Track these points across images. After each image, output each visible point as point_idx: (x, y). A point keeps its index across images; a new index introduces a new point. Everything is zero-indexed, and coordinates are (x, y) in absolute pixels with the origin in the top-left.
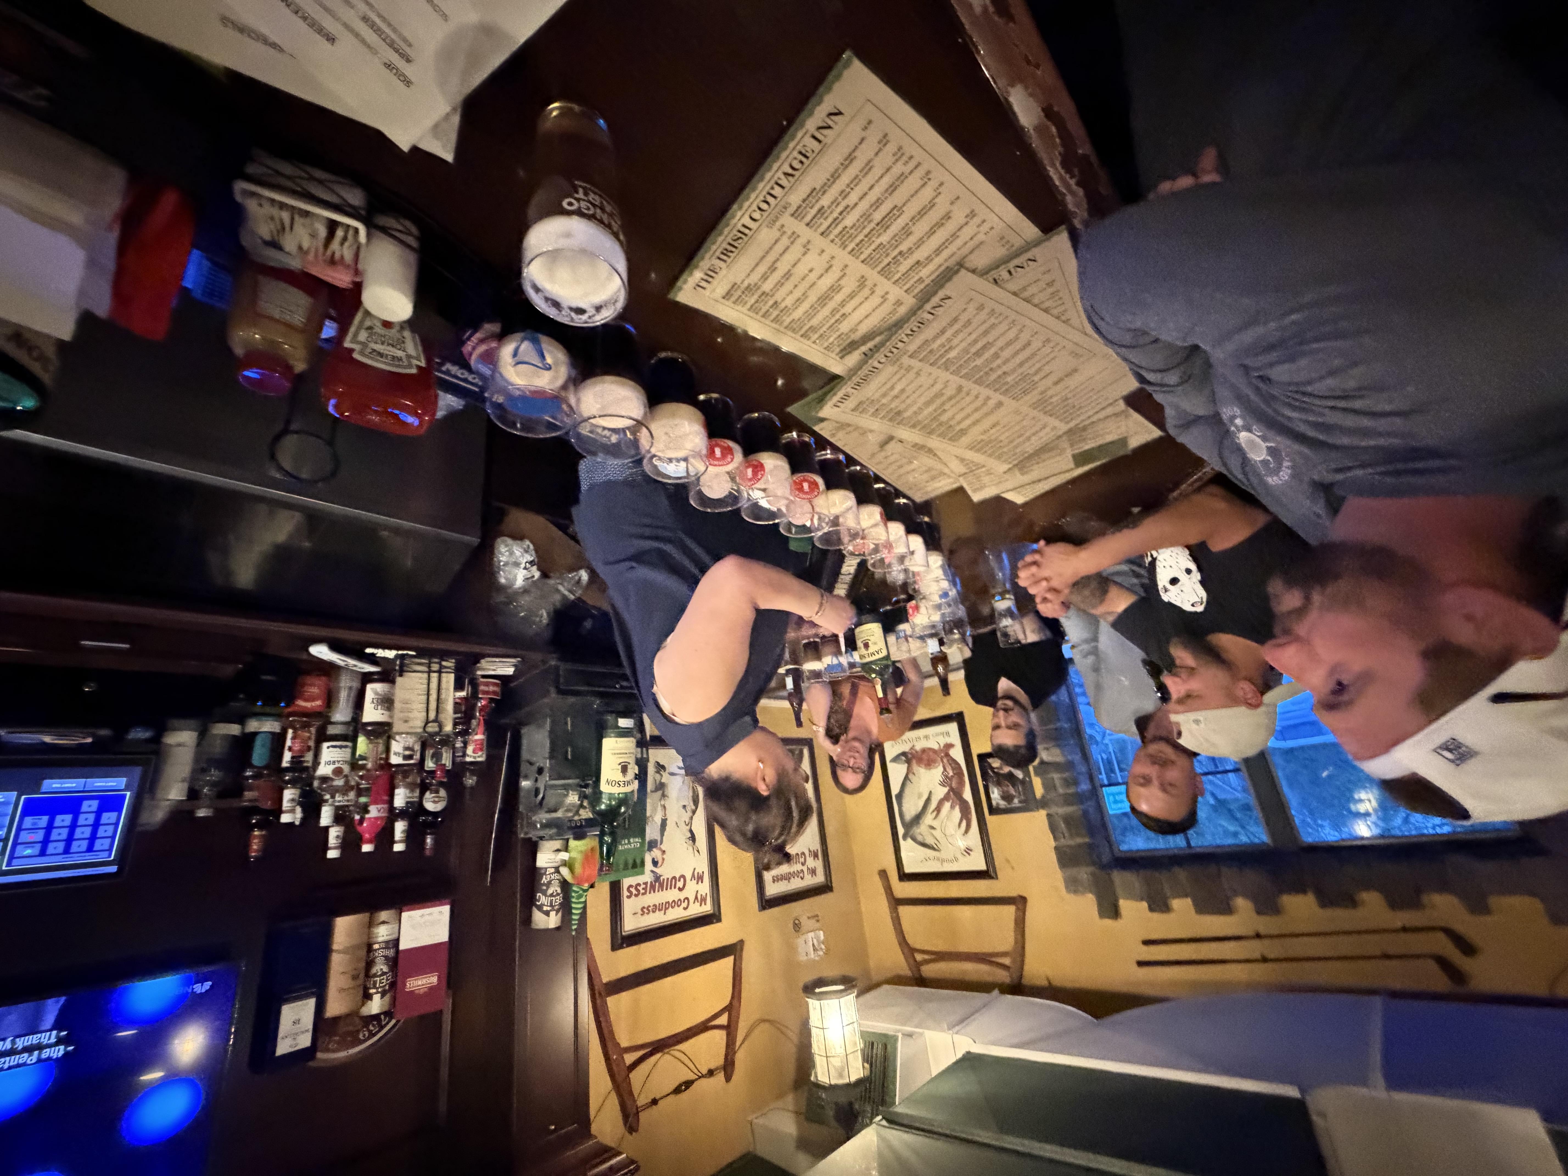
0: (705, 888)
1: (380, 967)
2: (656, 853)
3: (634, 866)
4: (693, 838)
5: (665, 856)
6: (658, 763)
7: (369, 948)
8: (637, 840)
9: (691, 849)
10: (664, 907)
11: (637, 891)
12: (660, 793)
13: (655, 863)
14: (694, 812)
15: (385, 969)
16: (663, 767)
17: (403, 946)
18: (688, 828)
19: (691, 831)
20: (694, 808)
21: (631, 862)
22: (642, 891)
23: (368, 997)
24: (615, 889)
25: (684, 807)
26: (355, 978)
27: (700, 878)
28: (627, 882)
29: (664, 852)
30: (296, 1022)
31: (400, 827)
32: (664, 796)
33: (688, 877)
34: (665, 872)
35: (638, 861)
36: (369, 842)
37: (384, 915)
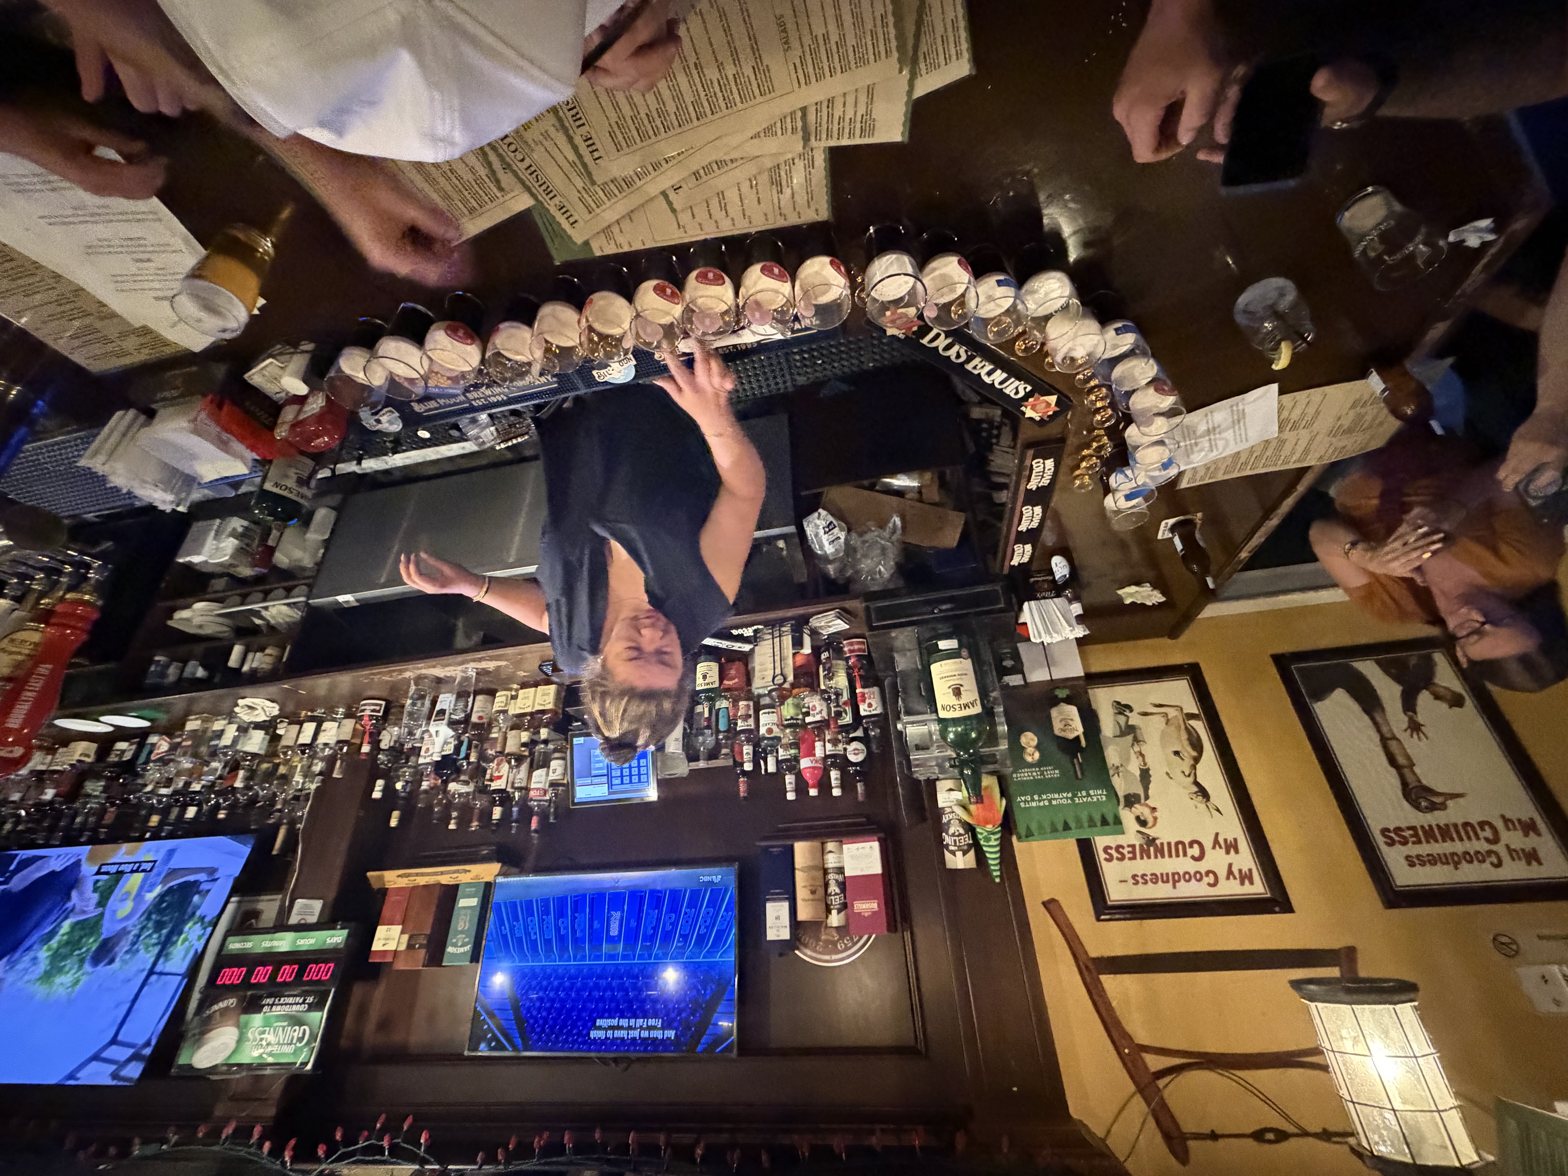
0: (1245, 859)
1: (833, 888)
2: (1138, 809)
3: (1104, 822)
4: (1203, 793)
5: (1156, 814)
6: (1118, 703)
7: (825, 872)
8: (1100, 792)
9: (1202, 806)
10: (1175, 879)
11: (1119, 853)
12: (1130, 738)
13: (1143, 823)
14: (1197, 760)
15: (838, 891)
16: (1129, 707)
17: (848, 873)
18: (1191, 779)
19: (1196, 783)
20: (1195, 754)
21: (1097, 818)
22: (1128, 856)
23: (828, 911)
24: (1086, 849)
25: (1177, 753)
26: (813, 892)
27: (1232, 847)
28: (1101, 842)
29: (1154, 809)
30: (778, 918)
31: (834, 774)
32: (1136, 740)
33: (1208, 844)
34: (1163, 833)
35: (1110, 819)
36: (813, 787)
37: (831, 846)
